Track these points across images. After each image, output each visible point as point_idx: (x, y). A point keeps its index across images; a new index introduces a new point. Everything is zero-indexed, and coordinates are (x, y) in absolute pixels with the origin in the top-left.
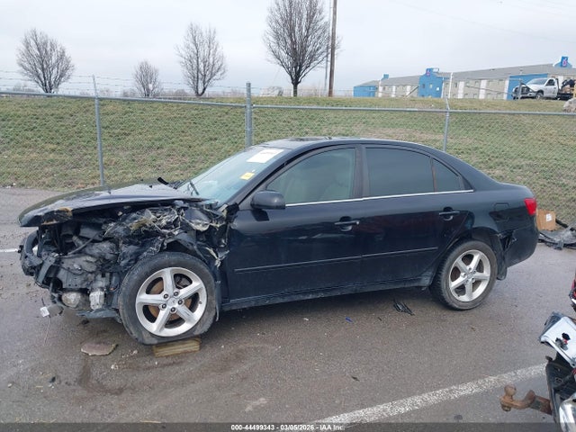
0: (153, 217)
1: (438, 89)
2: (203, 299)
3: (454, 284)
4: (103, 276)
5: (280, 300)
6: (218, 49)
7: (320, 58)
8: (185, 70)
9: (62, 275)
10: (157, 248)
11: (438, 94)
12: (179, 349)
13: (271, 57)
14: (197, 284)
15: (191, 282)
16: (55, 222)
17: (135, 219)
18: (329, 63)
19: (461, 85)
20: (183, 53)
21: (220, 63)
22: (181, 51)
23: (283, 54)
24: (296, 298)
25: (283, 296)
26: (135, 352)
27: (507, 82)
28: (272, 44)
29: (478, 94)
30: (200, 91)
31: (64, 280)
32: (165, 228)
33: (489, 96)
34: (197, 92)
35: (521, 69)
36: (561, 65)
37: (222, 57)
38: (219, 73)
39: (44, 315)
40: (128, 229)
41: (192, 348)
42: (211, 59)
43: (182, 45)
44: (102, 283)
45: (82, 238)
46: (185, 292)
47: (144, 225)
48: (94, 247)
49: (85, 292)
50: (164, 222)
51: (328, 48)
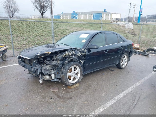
0: (68, 53)
1: (76, 17)
2: (79, 73)
3: (122, 63)
4: (53, 70)
5: (93, 71)
6: (16, 4)
7: (49, 8)
8: (5, 10)
9: (43, 71)
10: (67, 61)
11: (77, 18)
12: (75, 86)
13: (34, 7)
14: (78, 69)
15: (77, 69)
16: (43, 56)
17: (64, 54)
18: (51, 9)
19: (82, 15)
20: (4, 4)
21: (17, 8)
22: (3, 3)
23: (38, 6)
24: (96, 70)
25: (94, 70)
26: (64, 89)
27: (93, 15)
28: (34, 3)
29: (86, 18)
30: (11, 16)
31: (44, 73)
32: (71, 56)
33: (84, 19)
34: (10, 17)
35: (96, 12)
36: (104, 11)
37: (17, 6)
38: (17, 11)
39: (41, 83)
40: (62, 57)
41: (78, 85)
42: (14, 7)
43: (3, 2)
44: (53, 72)
45: (47, 60)
46: (76, 71)
47: (66, 55)
48: (52, 63)
49: (50, 75)
50: (71, 54)
51: (50, 5)
